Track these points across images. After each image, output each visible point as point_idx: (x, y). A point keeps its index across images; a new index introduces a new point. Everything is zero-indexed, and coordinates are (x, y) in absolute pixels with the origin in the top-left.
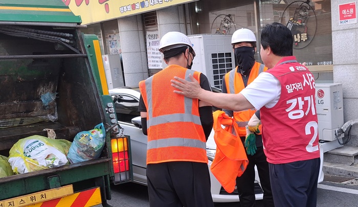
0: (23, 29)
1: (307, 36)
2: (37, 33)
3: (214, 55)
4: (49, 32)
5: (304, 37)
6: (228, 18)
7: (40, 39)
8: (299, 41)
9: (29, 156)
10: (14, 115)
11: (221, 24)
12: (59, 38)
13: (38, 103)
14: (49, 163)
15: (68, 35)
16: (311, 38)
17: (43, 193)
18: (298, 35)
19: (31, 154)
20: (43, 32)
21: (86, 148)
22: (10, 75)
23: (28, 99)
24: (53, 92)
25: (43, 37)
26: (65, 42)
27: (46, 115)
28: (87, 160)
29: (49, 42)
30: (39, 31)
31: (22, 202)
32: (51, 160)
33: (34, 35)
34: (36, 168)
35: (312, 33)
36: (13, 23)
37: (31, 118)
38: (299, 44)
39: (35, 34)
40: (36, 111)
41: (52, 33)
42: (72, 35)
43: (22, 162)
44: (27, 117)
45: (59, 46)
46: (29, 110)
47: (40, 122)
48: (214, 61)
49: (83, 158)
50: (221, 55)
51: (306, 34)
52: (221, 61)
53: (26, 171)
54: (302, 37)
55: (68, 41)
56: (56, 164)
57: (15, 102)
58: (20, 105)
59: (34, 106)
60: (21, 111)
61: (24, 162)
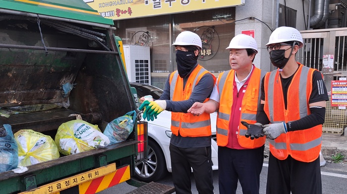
0: (72, 26)
1: (211, 51)
2: (81, 31)
3: (137, 61)
4: (90, 31)
5: (209, 52)
6: (146, 34)
7: (82, 36)
8: (204, 55)
9: (80, 138)
10: (38, 101)
11: (140, 38)
12: (96, 37)
13: (58, 92)
14: (96, 144)
15: (102, 35)
16: (215, 53)
17: (96, 170)
18: (204, 50)
19: (82, 136)
20: (85, 30)
21: (123, 132)
22: (45, 66)
23: (51, 88)
24: (71, 83)
25: (85, 34)
26: (99, 40)
27: (61, 102)
28: (121, 141)
29: (88, 39)
30: (83, 29)
31: (83, 179)
32: (97, 141)
33: (78, 32)
34: (86, 149)
35: (215, 50)
36: (68, 20)
37: (49, 105)
38: (205, 57)
39: (80, 31)
40: (55, 99)
41: (92, 32)
42: (105, 35)
43: (74, 143)
44: (47, 103)
45: (94, 43)
46: (50, 97)
47: (54, 109)
48: (137, 66)
49: (117, 140)
50: (141, 61)
51: (210, 50)
52: (142, 66)
53: (78, 152)
54: (207, 52)
55: (101, 40)
56: (102, 145)
57: (41, 90)
58: (45, 93)
59: (54, 94)
60: (44, 98)
61: (75, 143)
